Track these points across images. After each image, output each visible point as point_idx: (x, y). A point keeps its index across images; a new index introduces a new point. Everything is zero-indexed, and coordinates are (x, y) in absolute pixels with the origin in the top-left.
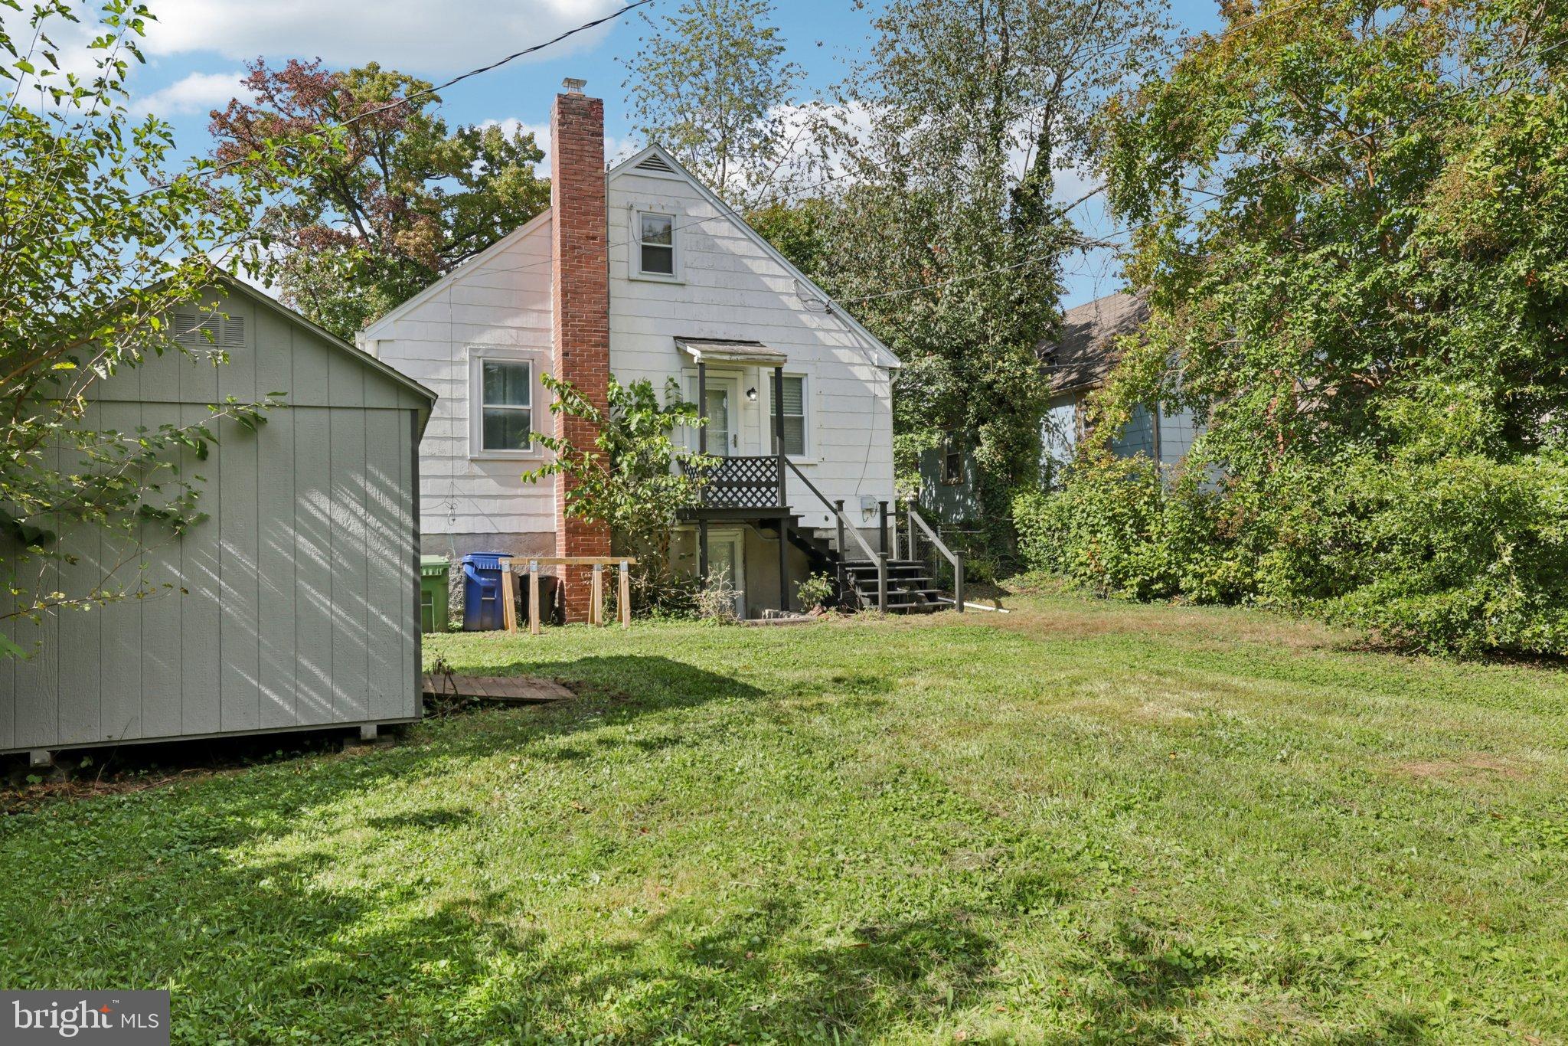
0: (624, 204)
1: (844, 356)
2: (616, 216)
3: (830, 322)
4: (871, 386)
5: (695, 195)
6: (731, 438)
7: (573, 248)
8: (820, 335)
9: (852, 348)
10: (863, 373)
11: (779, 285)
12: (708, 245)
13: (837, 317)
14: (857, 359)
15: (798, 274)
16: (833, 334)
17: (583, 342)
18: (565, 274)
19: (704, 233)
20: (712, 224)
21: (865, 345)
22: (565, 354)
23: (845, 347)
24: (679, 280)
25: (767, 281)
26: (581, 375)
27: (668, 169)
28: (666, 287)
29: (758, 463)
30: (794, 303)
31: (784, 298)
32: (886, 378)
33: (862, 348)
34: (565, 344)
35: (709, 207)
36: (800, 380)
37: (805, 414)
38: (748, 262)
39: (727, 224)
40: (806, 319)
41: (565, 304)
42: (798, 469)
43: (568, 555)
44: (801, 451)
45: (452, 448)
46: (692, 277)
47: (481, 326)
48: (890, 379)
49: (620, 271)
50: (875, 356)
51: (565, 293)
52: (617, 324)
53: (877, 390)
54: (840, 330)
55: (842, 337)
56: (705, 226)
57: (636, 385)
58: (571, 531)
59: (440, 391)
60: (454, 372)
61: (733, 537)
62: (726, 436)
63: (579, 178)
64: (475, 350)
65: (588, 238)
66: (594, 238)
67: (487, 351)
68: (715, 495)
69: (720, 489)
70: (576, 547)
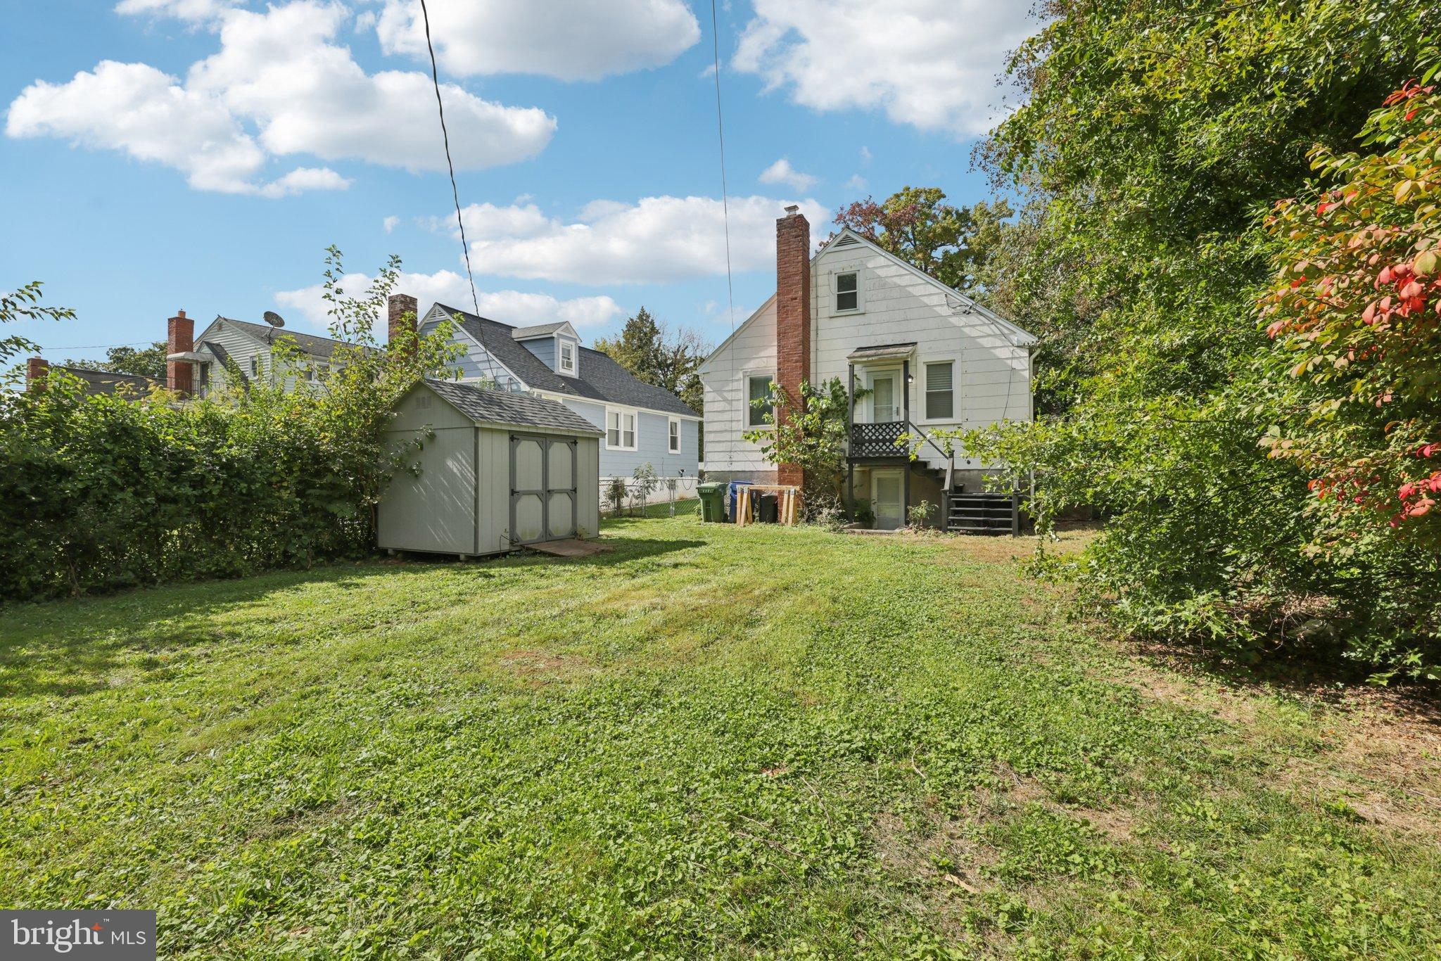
0: (827, 271)
1: (986, 342)
2: (822, 280)
3: (973, 319)
4: (1009, 362)
6: (894, 409)
7: (784, 307)
8: (967, 330)
9: (995, 336)
10: (1004, 353)
11: (934, 300)
12: (882, 284)
13: (981, 314)
14: (999, 343)
15: (949, 290)
16: (978, 328)
17: (788, 361)
18: (779, 323)
19: (879, 277)
20: (885, 269)
21: (1006, 332)
22: (779, 370)
23: (989, 336)
24: (862, 311)
25: (925, 300)
26: (787, 381)
27: (856, 242)
28: (853, 317)
29: (891, 427)
30: (945, 311)
31: (938, 309)
32: (1026, 354)
33: (1003, 335)
34: (779, 363)
35: (882, 258)
36: (951, 364)
37: (954, 388)
38: (910, 289)
39: (895, 266)
40: (954, 320)
41: (779, 341)
42: (921, 429)
43: (780, 484)
44: (951, 415)
45: (735, 426)
46: (870, 307)
47: (749, 359)
48: (1031, 354)
49: (824, 313)
50: (1015, 339)
51: (779, 334)
52: (822, 345)
53: (1016, 364)
54: (984, 324)
55: (986, 330)
56: (881, 272)
57: (828, 382)
58: (782, 470)
59: (729, 396)
60: (735, 385)
61: (897, 474)
62: (891, 408)
63: (788, 265)
64: (746, 372)
65: (792, 299)
66: (796, 299)
67: (751, 372)
68: (874, 448)
69: (877, 444)
70: (784, 480)
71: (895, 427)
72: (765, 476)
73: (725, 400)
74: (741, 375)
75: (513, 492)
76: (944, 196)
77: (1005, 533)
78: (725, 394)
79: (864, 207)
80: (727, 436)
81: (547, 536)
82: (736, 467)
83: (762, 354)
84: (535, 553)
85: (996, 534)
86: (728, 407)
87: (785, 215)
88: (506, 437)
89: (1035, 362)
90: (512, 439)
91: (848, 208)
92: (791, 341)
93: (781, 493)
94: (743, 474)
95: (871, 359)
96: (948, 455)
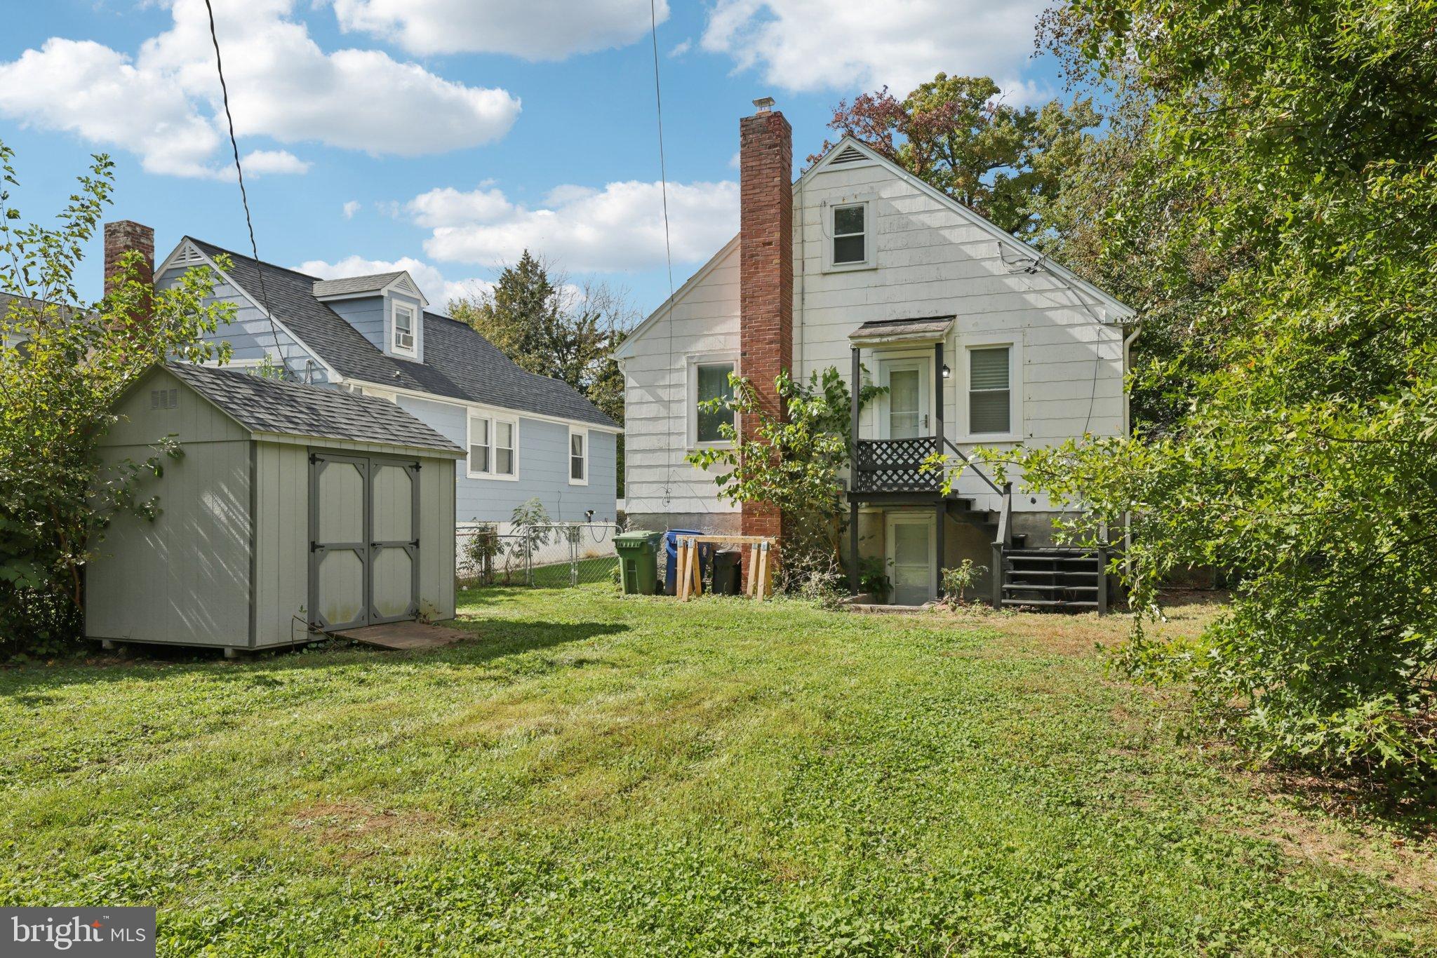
0: (818, 203)
1: (1060, 317)
2: (811, 215)
3: (1042, 281)
4: (1094, 348)
5: (890, 176)
6: (921, 418)
7: (752, 256)
8: (1031, 298)
9: (1073, 307)
10: (1086, 334)
11: (982, 251)
12: (904, 225)
13: (1052, 274)
14: (1078, 319)
15: (1004, 236)
16: (1048, 295)
17: (758, 341)
18: (744, 281)
19: (899, 213)
20: (908, 201)
21: (1089, 301)
22: (744, 354)
23: (1064, 307)
24: (872, 265)
25: (969, 250)
26: (756, 372)
27: (864, 157)
28: (859, 274)
29: (916, 445)
30: (998, 268)
31: (987, 264)
32: (1118, 336)
33: (1085, 306)
34: (743, 345)
35: (904, 184)
36: (1007, 350)
37: (1012, 387)
38: (945, 233)
39: (924, 198)
40: (1012, 282)
41: (744, 309)
42: (959, 449)
43: (744, 534)
44: (1006, 428)
45: (675, 442)
46: (885, 259)
47: (697, 337)
48: (1126, 336)
49: (813, 267)
50: (1102, 313)
51: (743, 300)
52: (810, 318)
53: (1104, 352)
54: (1057, 289)
55: (1061, 298)
56: (900, 205)
57: (820, 374)
58: (747, 512)
59: (665, 394)
60: (675, 378)
61: (926, 519)
62: (917, 417)
63: (757, 191)
64: (692, 357)
65: (765, 244)
66: (770, 244)
67: (700, 357)
68: (890, 478)
69: (895, 472)
70: (751, 527)
71: (922, 445)
72: (720, 521)
73: (659, 401)
74: (683, 362)
75: (314, 547)
77: (1088, 609)
78: (660, 392)
79: (877, 103)
80: (662, 458)
81: (371, 617)
82: (676, 507)
83: (718, 329)
84: (351, 645)
85: (1075, 611)
86: (663, 413)
87: (754, 111)
88: (303, 458)
89: (1132, 349)
90: (312, 460)
91: (851, 104)
92: (763, 309)
93: (747, 548)
94: (686, 518)
95: (885, 340)
96: (1001, 489)
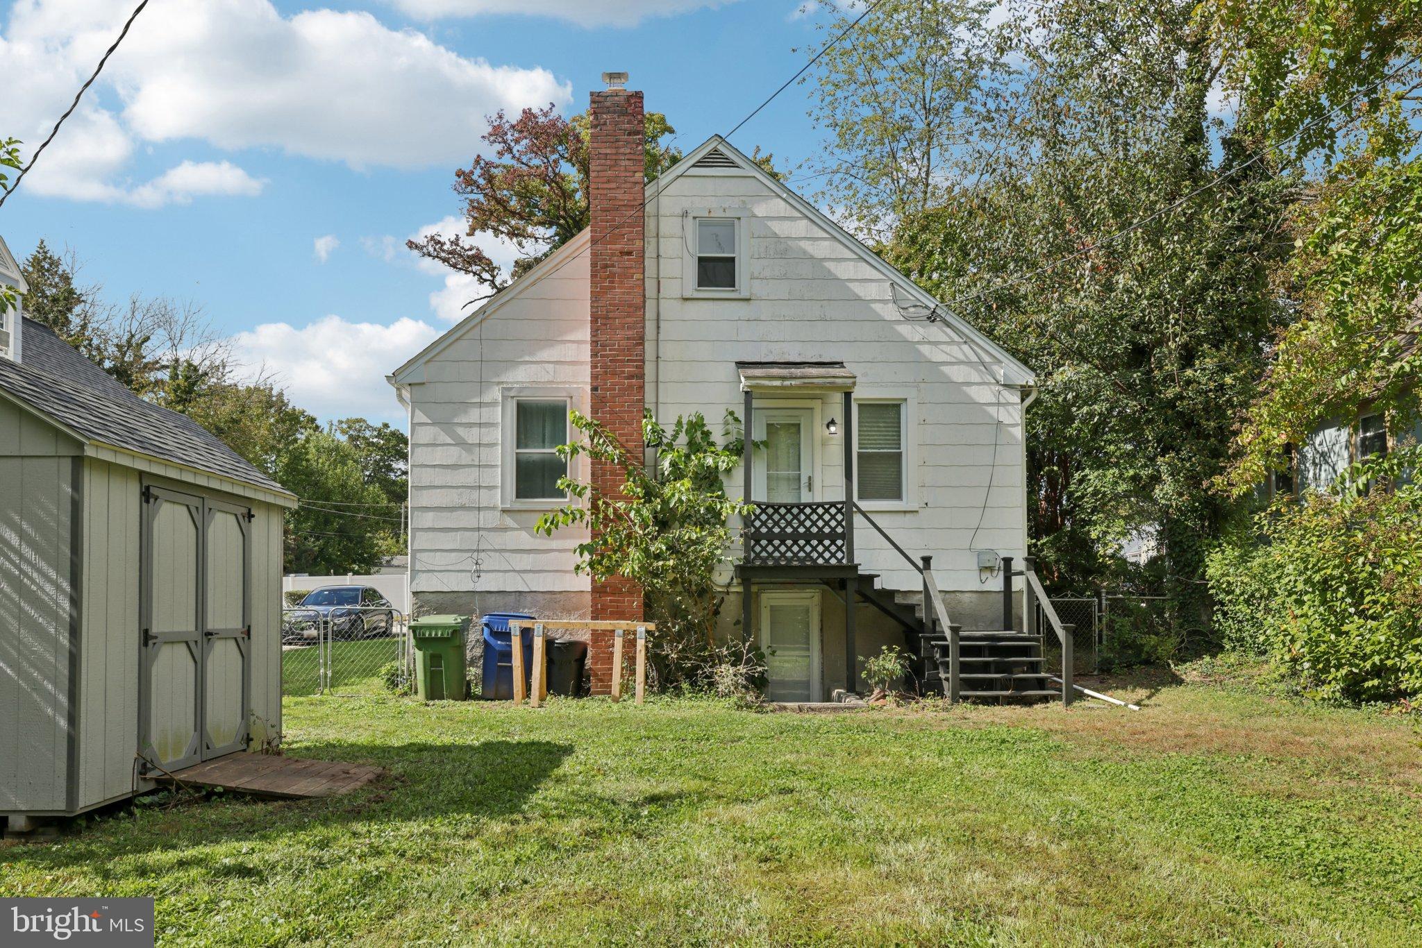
0: (679, 211)
1: (957, 374)
2: (669, 226)
3: (936, 332)
4: (992, 410)
5: (766, 192)
6: (804, 480)
7: (606, 266)
8: (925, 349)
9: (969, 363)
10: (983, 395)
11: (870, 291)
12: (782, 250)
13: (948, 325)
14: (975, 377)
15: (899, 279)
16: (943, 347)
17: (614, 374)
18: (595, 297)
19: (776, 236)
20: (787, 224)
21: (987, 359)
22: (594, 389)
23: (961, 362)
24: (744, 294)
25: (857, 288)
26: (612, 412)
27: (733, 165)
28: (727, 303)
29: (820, 511)
30: (889, 312)
31: (877, 307)
32: (1016, 398)
33: (983, 363)
34: (594, 377)
35: (783, 203)
36: (898, 406)
37: (903, 449)
38: (830, 265)
39: (805, 222)
40: (905, 330)
41: (594, 332)
42: (872, 517)
43: (593, 618)
44: (898, 495)
45: (485, 498)
46: (758, 288)
47: (513, 363)
48: (1023, 400)
49: (671, 289)
50: (1000, 372)
51: (594, 319)
52: (667, 351)
53: (1003, 416)
54: (952, 342)
55: (954, 350)
56: (777, 227)
57: (685, 421)
58: (598, 590)
59: (472, 436)
60: (485, 414)
61: (807, 600)
62: (799, 479)
63: (613, 185)
64: (510, 389)
65: (622, 253)
66: (629, 253)
67: (521, 389)
68: (764, 549)
69: (770, 542)
70: (604, 609)
71: (827, 511)
72: (556, 601)
73: (461, 443)
74: (496, 394)
75: (146, 638)
76: (671, 131)
78: (461, 431)
80: (468, 519)
81: (205, 752)
82: (488, 583)
83: (545, 355)
85: (1028, 702)
86: (466, 458)
87: (606, 87)
89: (1028, 411)
90: (146, 495)
92: (620, 334)
93: (597, 636)
94: (499, 598)
95: (787, 383)
96: (920, 564)
